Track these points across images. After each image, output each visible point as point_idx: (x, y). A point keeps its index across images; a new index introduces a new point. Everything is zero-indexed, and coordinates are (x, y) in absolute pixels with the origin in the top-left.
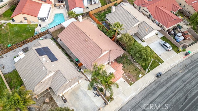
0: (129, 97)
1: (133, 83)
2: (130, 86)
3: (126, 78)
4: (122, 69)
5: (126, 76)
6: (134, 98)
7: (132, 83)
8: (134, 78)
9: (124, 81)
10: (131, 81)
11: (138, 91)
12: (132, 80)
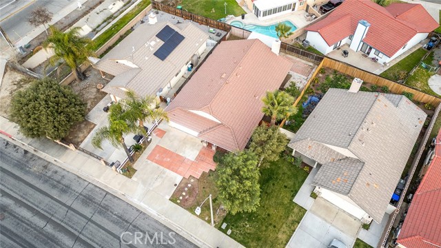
0: (142, 204)
1: (177, 204)
2: (170, 200)
3: (187, 186)
4: (204, 173)
5: (189, 185)
6: (144, 214)
7: (179, 201)
8: (190, 203)
9: (176, 185)
10: (181, 198)
11: (163, 219)
12: (186, 200)
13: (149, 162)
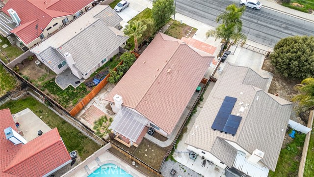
1: (193, 28)
2: (198, 29)
3: (189, 34)
9: (196, 35)
13: (215, 46)
